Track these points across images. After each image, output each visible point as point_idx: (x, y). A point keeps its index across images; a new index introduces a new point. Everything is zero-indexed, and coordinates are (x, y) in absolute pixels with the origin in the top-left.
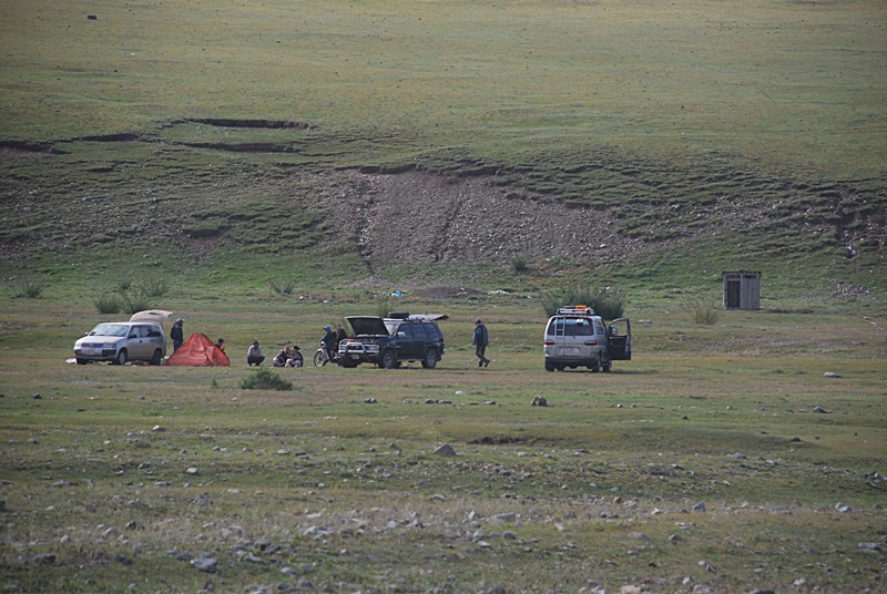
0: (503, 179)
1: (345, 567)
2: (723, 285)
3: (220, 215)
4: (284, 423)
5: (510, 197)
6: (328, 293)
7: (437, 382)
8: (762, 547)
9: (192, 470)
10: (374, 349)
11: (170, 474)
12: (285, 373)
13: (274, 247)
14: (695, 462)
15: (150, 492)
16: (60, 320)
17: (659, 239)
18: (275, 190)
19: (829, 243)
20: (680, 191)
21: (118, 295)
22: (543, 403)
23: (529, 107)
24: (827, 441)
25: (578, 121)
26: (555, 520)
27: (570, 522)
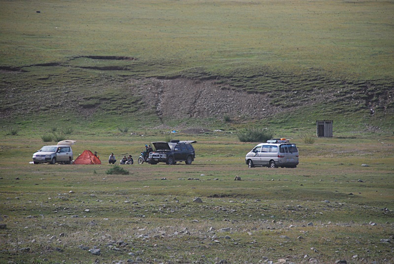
0: (219, 81)
1: (156, 252)
2: (317, 126)
3: (96, 98)
4: (127, 189)
5: (223, 89)
6: (143, 132)
7: (192, 170)
8: (338, 241)
9: (87, 210)
10: (164, 156)
11: (78, 212)
12: (125, 167)
13: (119, 112)
14: (307, 204)
15: (70, 220)
16: (26, 145)
17: (288, 106)
18: (119, 87)
19: (363, 108)
20: (297, 85)
21: (51, 134)
22: (239, 179)
23: (231, 49)
24: (364, 194)
25: (252, 55)
26: (248, 231)
27: (254, 231)
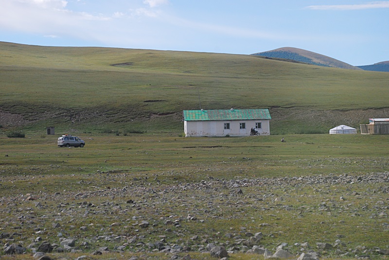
2: (47, 130)
8: (57, 184)
14: (42, 167)
17: (32, 120)
19: (69, 120)
20: (37, 110)
22: (7, 156)
24: (70, 161)
25: (13, 95)
